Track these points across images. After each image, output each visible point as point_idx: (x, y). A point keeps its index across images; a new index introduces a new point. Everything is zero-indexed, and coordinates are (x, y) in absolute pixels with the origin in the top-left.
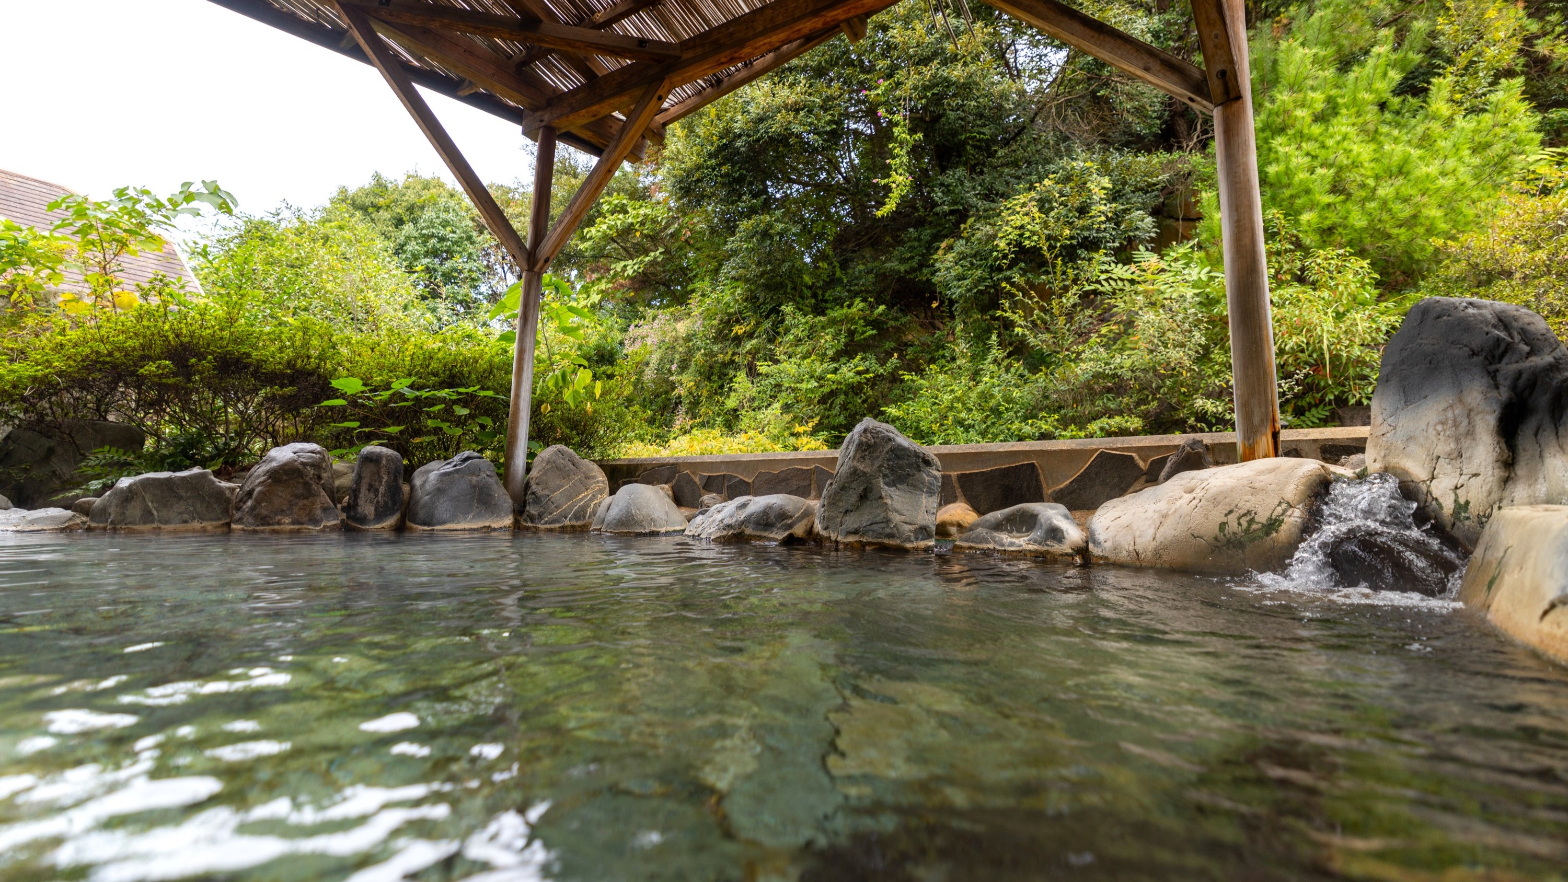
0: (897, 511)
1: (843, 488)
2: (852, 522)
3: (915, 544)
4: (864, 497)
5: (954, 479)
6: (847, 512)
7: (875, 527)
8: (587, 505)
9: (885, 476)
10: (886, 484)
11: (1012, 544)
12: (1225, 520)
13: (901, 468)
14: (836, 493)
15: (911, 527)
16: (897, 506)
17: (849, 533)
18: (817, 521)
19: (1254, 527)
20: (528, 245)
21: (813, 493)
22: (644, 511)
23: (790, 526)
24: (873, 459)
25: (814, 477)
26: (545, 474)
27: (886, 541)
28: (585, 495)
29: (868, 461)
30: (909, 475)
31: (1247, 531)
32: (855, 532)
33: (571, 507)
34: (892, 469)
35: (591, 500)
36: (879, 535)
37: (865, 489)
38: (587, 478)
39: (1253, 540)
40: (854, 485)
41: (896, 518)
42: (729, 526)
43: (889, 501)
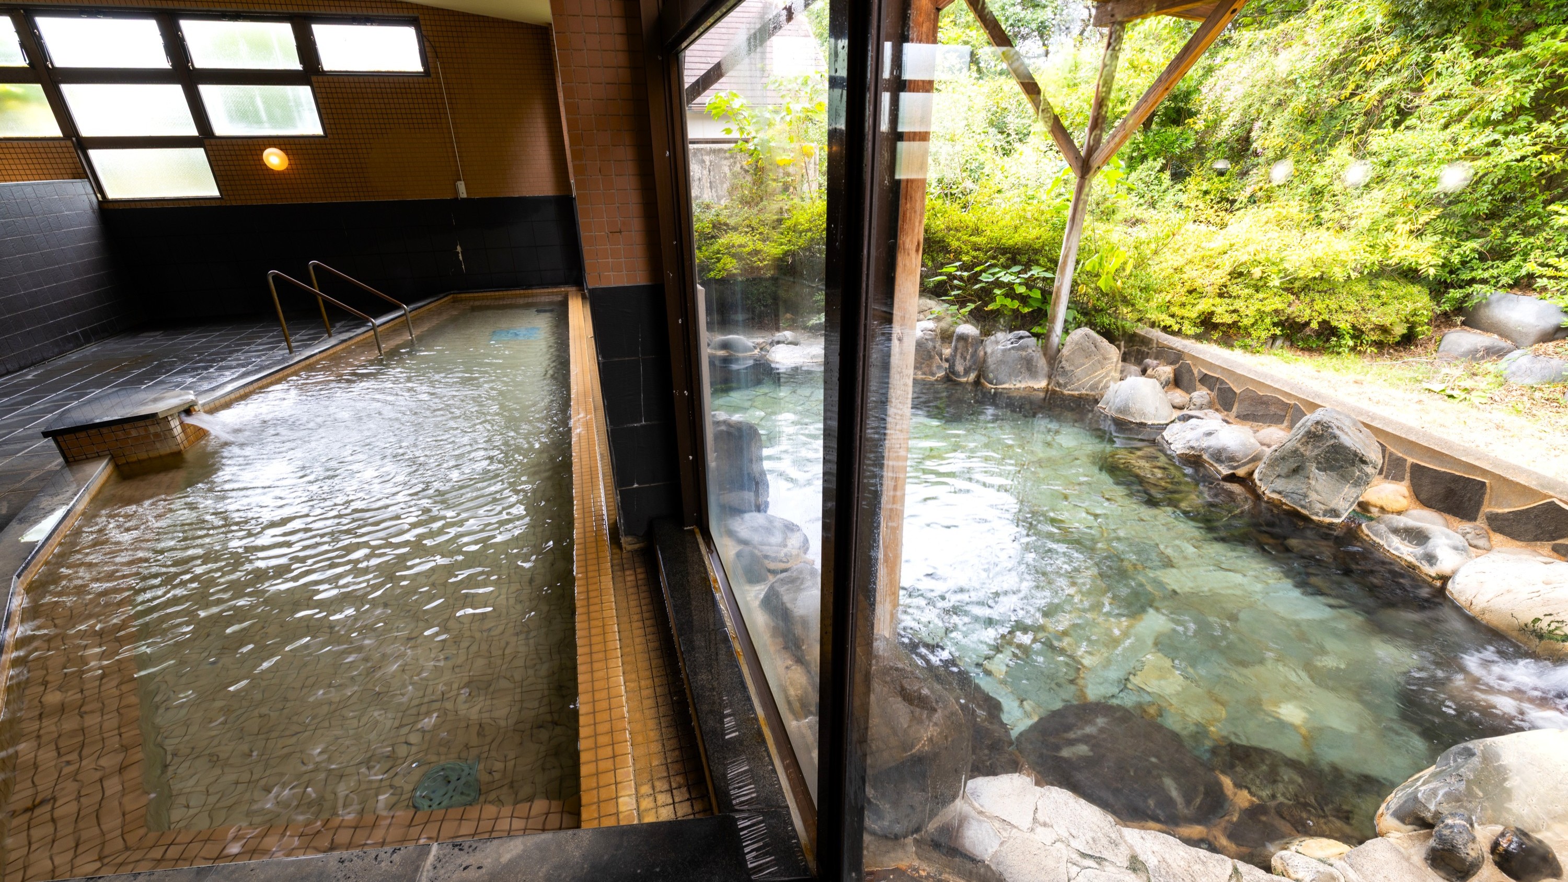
0: (1317, 492)
1: (1283, 459)
2: (1280, 484)
3: (1321, 519)
4: (1296, 471)
5: (1408, 464)
6: (1279, 476)
7: (1295, 496)
8: (1100, 381)
9: (1319, 463)
10: (1318, 469)
11: (1397, 549)
12: (1541, 617)
13: (1336, 460)
14: (1276, 460)
15: (1323, 507)
16: (1318, 487)
17: (1274, 491)
18: (1257, 471)
19: (1558, 632)
20: (1082, 153)
21: (1286, 423)
22: (1138, 406)
23: (1235, 468)
24: (1315, 447)
25: (1291, 411)
26: (1073, 353)
27: (1299, 509)
28: (1100, 373)
29: (1310, 446)
30: (1342, 467)
31: (1550, 632)
32: (1280, 493)
33: (1088, 382)
34: (1327, 460)
35: (1104, 377)
36: (1295, 503)
37: (1298, 467)
38: (1105, 359)
39: (1550, 639)
40: (1291, 460)
41: (1313, 496)
42: (1193, 448)
43: (1313, 482)
